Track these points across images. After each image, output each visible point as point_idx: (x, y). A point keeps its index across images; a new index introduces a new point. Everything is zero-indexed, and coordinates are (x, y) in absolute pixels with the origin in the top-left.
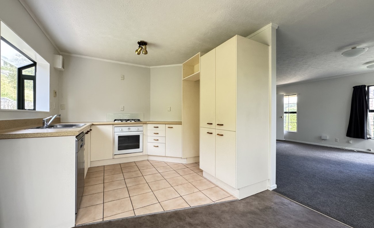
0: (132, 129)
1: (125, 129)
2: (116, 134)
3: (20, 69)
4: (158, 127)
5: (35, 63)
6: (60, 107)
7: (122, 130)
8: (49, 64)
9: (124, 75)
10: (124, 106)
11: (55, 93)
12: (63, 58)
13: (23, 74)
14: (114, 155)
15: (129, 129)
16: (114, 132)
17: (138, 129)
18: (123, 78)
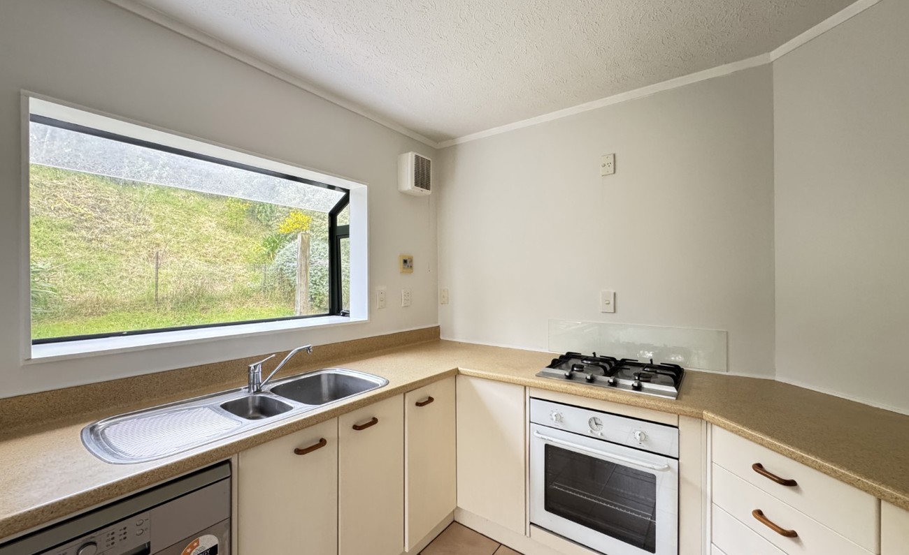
0: (613, 428)
1: (579, 420)
2: (536, 430)
3: (333, 215)
4: (791, 483)
5: (347, 191)
6: (437, 297)
7: (559, 418)
8: (365, 187)
9: (614, 155)
10: (615, 294)
11: (405, 261)
12: (417, 158)
13: (338, 224)
14: (531, 523)
15: (593, 424)
16: (528, 422)
17: (644, 437)
18: (612, 165)
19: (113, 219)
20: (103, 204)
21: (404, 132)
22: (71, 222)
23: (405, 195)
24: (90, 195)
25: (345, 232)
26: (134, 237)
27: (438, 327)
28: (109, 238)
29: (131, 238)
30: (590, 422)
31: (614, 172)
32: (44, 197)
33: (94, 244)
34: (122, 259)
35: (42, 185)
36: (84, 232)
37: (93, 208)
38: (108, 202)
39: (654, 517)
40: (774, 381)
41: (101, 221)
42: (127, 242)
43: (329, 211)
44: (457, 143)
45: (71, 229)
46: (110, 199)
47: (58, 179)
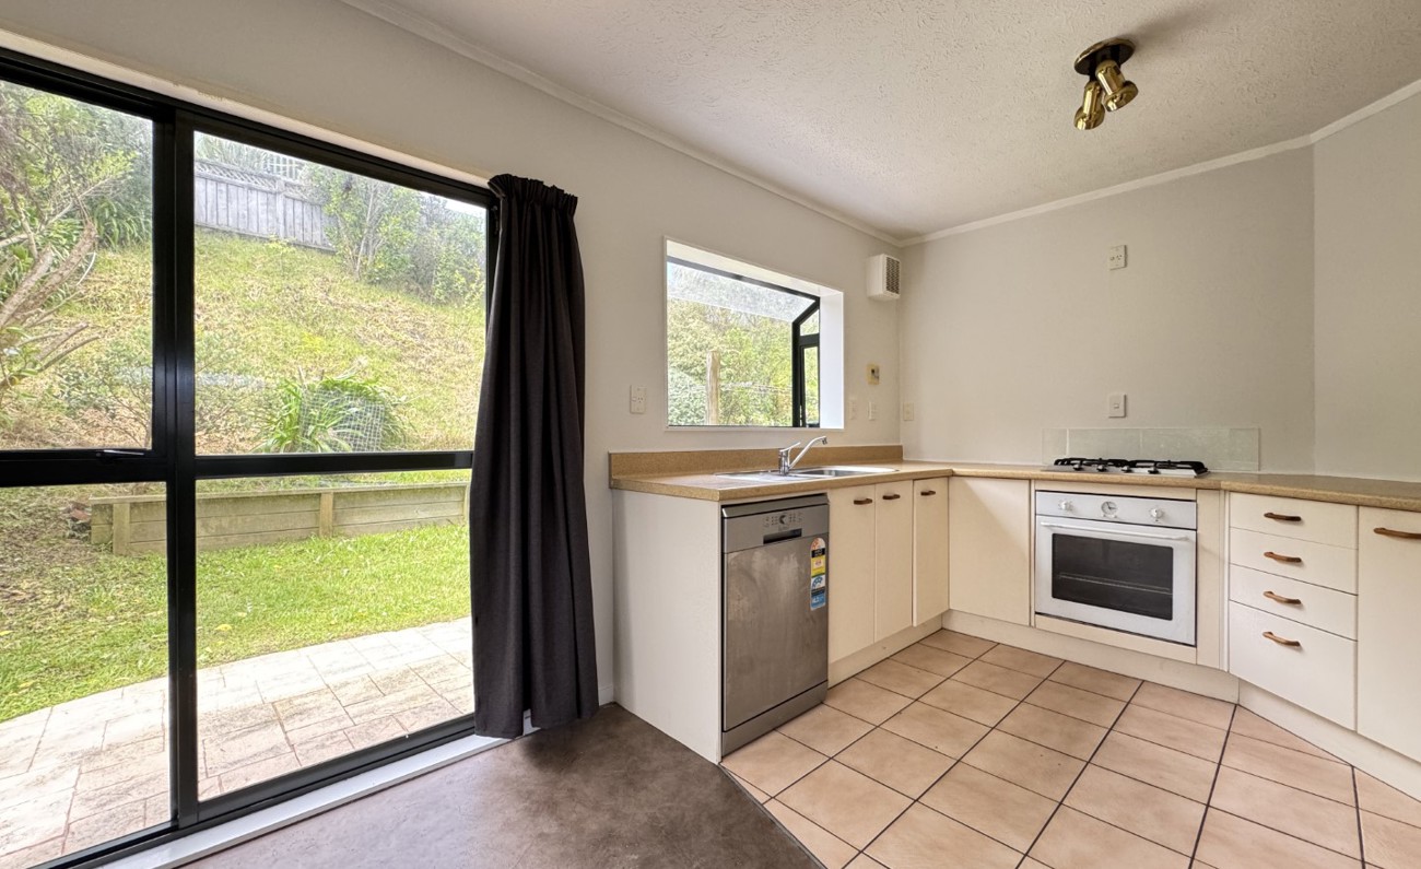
0: (1125, 509)
1: (1090, 506)
2: (1042, 521)
3: (796, 326)
4: (1296, 519)
5: (817, 299)
6: (901, 412)
7: (1069, 508)
8: (841, 294)
9: (1125, 247)
10: (1125, 397)
11: (873, 371)
12: (888, 259)
13: (802, 334)
14: (1036, 613)
15: (1106, 508)
16: (1033, 514)
17: (1161, 515)
18: (1123, 259)
19: (433, 347)
20: (420, 329)
21: (872, 233)
22: (397, 351)
23: (874, 301)
24: (406, 318)
25: (814, 340)
26: (459, 367)
27: (901, 447)
28: (436, 370)
29: (457, 369)
30: (1102, 508)
31: (1126, 265)
32: (367, 322)
33: (424, 376)
34: (454, 393)
35: (363, 309)
36: (411, 363)
37: (412, 333)
38: (425, 326)
39: (1171, 591)
40: (1313, 476)
41: (423, 349)
42: (454, 373)
43: (793, 320)
44: (926, 240)
45: (400, 360)
46: (426, 323)
47: (373, 300)
